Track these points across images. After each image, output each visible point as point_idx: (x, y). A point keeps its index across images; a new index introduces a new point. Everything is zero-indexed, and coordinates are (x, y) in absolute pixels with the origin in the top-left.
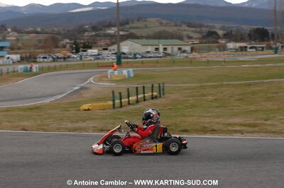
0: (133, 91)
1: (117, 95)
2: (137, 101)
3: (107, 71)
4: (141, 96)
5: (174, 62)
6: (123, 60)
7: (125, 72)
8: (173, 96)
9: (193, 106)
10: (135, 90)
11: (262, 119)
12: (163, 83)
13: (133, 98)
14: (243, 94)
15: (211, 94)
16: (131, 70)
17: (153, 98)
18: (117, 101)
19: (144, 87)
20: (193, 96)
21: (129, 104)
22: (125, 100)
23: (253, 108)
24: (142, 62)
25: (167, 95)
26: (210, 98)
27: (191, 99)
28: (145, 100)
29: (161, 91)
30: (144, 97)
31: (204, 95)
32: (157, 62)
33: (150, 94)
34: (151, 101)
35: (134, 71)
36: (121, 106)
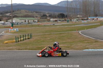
0: (22, 36)
1: (17, 37)
2: (23, 40)
3: (9, 29)
4: (24, 38)
5: (32, 26)
6: (14, 25)
7: (15, 30)
8: (35, 38)
9: (43, 41)
10: (23, 36)
11: (69, 45)
12: (32, 33)
13: (22, 39)
14: (60, 37)
15: (48, 37)
16: (17, 29)
17: (28, 38)
18: (17, 40)
19: (25, 35)
20: (42, 38)
21: (21, 41)
22: (19, 39)
23: (64, 41)
24: (21, 26)
25: (33, 38)
26: (49, 38)
27: (42, 39)
28: (26, 39)
29: (31, 36)
30: (26, 38)
31: (46, 38)
32: (26, 26)
33: (28, 37)
34: (28, 40)
35: (19, 29)
36: (18, 42)
